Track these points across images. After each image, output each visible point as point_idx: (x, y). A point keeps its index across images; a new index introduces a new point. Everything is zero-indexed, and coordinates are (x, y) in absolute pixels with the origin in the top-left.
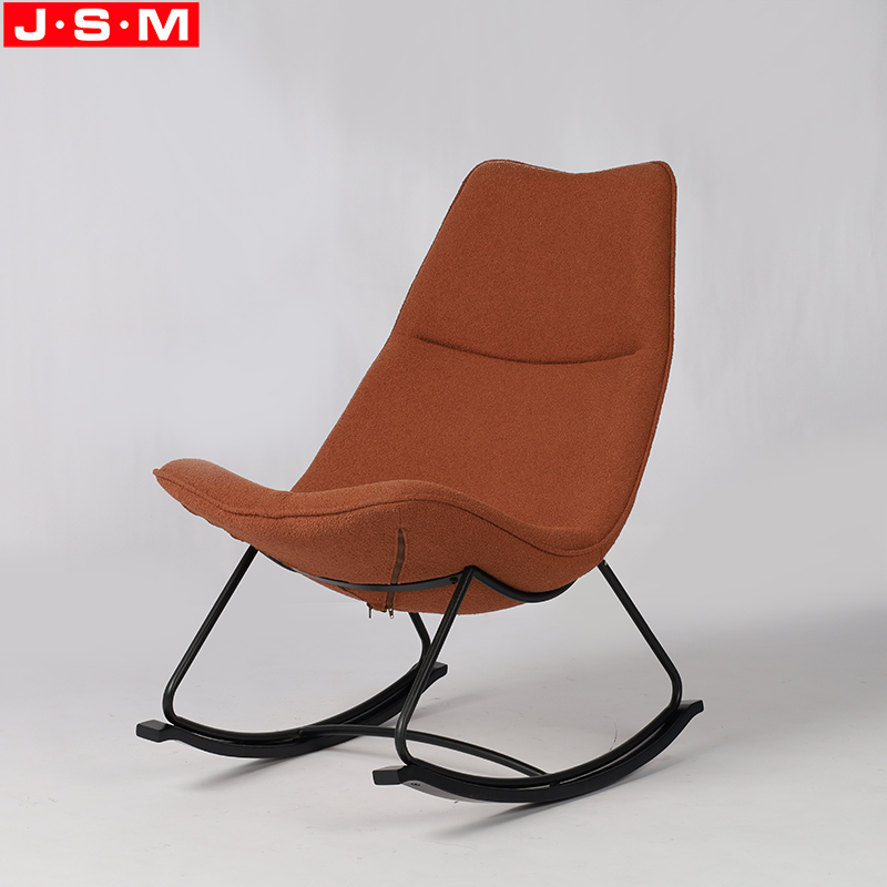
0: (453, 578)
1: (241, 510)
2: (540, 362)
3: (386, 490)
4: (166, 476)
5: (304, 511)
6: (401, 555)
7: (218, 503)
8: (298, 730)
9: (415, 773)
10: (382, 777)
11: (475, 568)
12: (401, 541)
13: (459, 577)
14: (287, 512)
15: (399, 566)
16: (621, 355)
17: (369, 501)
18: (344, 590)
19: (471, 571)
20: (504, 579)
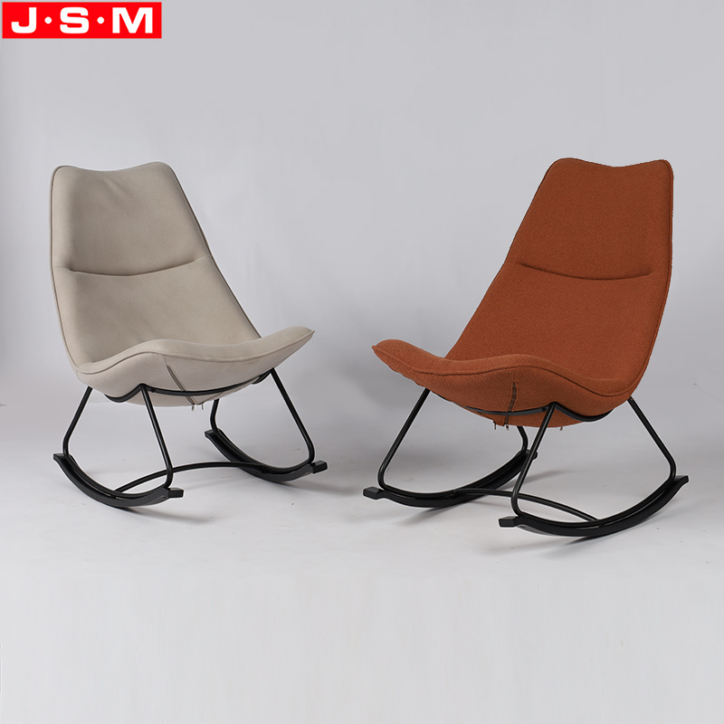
0: (544, 409)
1: (423, 370)
2: (592, 279)
3: (505, 360)
4: (380, 350)
5: (459, 372)
6: (514, 397)
7: (409, 366)
8: (452, 491)
9: (523, 520)
10: (504, 523)
11: (556, 403)
12: (514, 389)
13: (547, 408)
14: (449, 372)
15: (513, 402)
16: (640, 276)
17: (496, 367)
18: (480, 414)
19: (554, 404)
20: (573, 409)
